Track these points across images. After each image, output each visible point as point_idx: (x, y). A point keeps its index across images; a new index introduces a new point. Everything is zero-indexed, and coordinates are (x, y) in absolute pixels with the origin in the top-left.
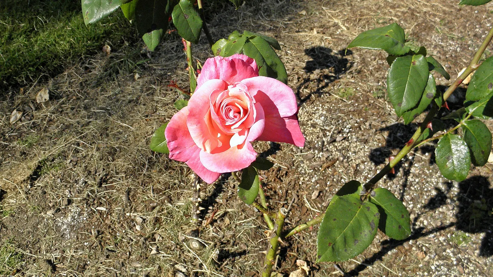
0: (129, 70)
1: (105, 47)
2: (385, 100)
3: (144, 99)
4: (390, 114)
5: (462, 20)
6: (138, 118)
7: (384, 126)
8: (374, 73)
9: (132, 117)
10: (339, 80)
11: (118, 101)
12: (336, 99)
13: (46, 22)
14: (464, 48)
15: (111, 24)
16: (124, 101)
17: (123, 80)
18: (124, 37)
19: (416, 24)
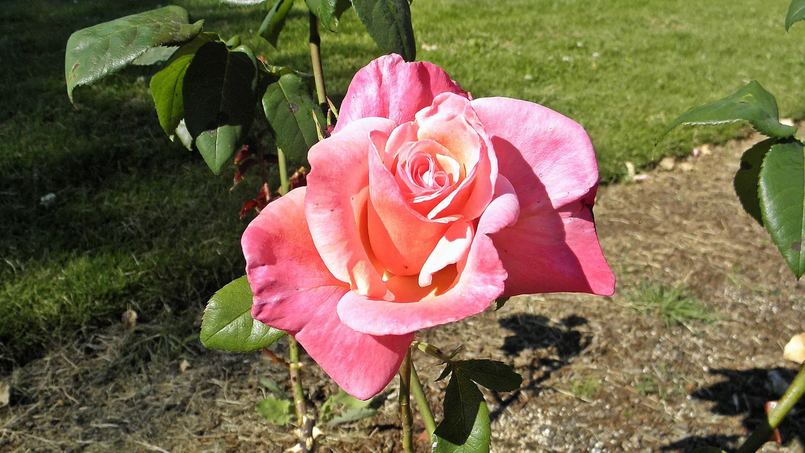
0: (170, 356)
1: (126, 314)
2: (660, 398)
3: (196, 402)
4: (673, 421)
5: (770, 263)
6: (184, 436)
7: (666, 442)
8: (631, 352)
9: (172, 434)
10: (568, 367)
11: (145, 407)
12: (567, 398)
13: (19, 269)
14: (784, 306)
15: (140, 273)
16: (156, 407)
17: (158, 371)
18: (164, 297)
19: (692, 272)
